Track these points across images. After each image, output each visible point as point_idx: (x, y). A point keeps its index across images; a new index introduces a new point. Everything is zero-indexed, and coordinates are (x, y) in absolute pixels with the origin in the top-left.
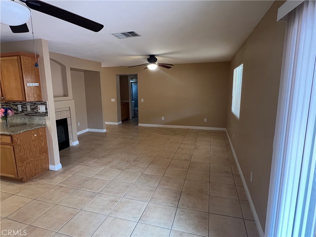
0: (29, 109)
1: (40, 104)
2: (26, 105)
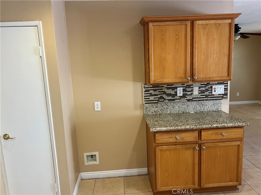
0: (196, 91)
1: (216, 84)
2: (191, 86)
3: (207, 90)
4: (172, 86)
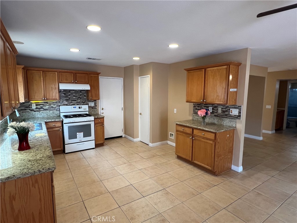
1: (233, 108)
2: (217, 107)
3: (226, 111)
4: (207, 106)
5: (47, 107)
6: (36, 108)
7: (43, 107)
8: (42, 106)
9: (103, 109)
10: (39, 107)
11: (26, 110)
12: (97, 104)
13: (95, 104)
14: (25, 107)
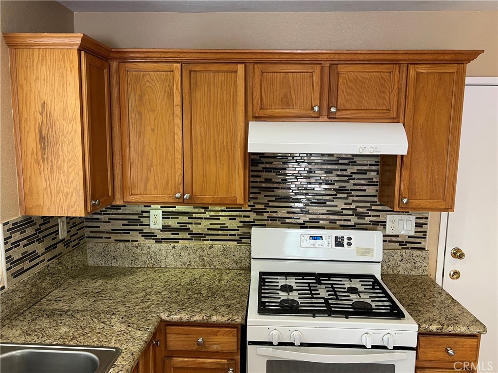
5: (204, 226)
6: (165, 228)
7: (189, 226)
8: (185, 219)
9: (458, 254)
10: (173, 223)
11: (127, 232)
12: (428, 228)
13: (418, 225)
14: (126, 222)
